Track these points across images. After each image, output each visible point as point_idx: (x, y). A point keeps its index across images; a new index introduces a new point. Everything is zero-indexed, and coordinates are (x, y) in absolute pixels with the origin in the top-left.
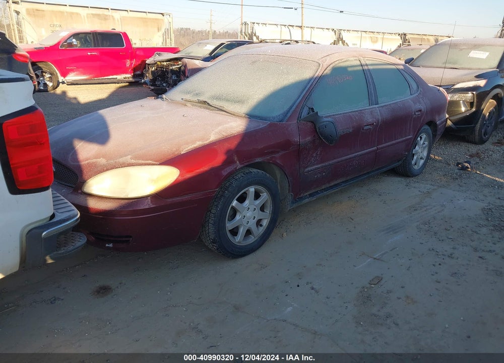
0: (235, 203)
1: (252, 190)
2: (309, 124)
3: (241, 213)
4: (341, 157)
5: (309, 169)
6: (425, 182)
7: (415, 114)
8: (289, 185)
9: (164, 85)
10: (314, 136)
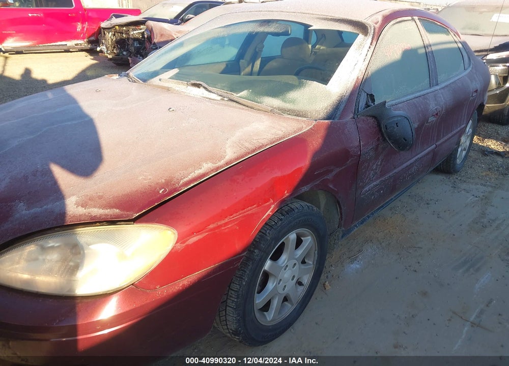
0: (268, 265)
1: (293, 236)
2: (371, 120)
3: (275, 277)
4: (402, 165)
5: (367, 188)
6: (472, 181)
7: (472, 96)
8: (342, 218)
9: (125, 53)
10: (378, 139)
